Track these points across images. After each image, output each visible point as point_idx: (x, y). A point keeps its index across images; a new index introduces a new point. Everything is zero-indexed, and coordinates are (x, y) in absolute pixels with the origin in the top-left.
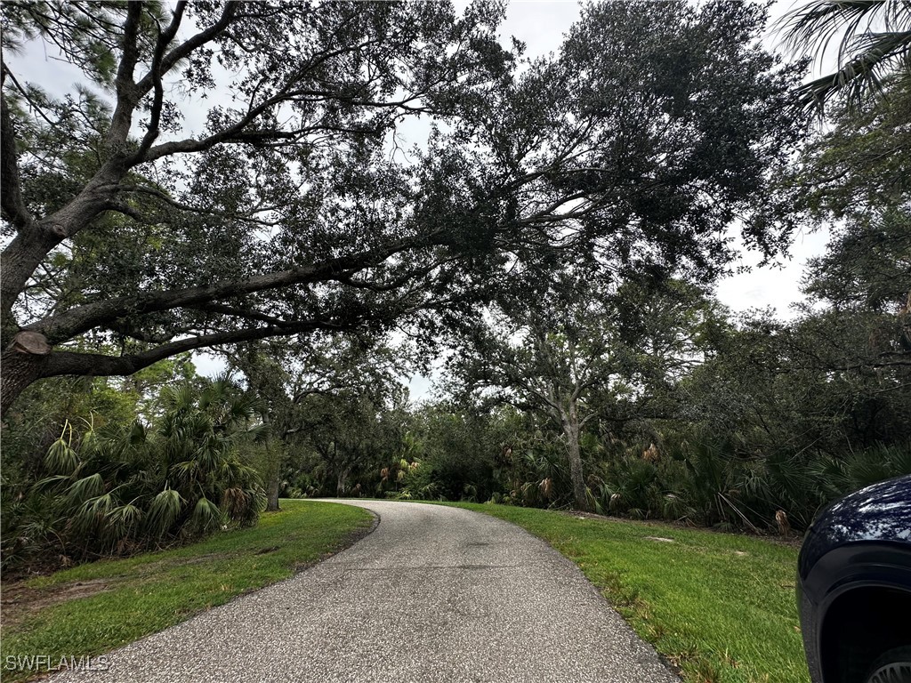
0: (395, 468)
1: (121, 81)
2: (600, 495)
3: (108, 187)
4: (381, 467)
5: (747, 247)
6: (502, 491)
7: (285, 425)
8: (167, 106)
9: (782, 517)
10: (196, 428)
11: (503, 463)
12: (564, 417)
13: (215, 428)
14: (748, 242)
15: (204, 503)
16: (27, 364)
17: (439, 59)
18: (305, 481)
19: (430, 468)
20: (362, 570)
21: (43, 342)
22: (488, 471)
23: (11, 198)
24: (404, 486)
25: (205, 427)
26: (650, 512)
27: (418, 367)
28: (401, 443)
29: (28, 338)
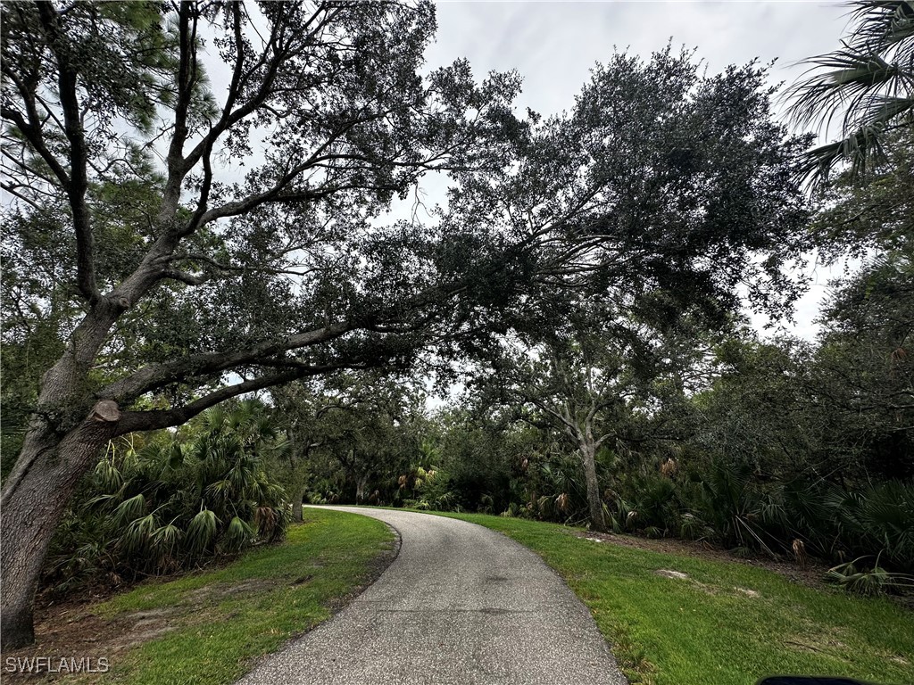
0: (412, 476)
1: (172, 158)
2: (617, 510)
3: (162, 258)
4: (399, 475)
5: (753, 309)
6: (519, 502)
7: (308, 439)
8: (215, 186)
9: (799, 546)
10: (228, 448)
11: (519, 472)
12: (580, 437)
13: (245, 448)
14: (754, 306)
15: (236, 522)
16: (103, 430)
17: (458, 121)
18: (325, 487)
19: (447, 477)
20: (393, 612)
21: (115, 409)
22: (504, 481)
23: (87, 283)
24: (422, 494)
25: (237, 447)
26: (667, 530)
27: (437, 390)
28: (419, 451)
29: (103, 407)
